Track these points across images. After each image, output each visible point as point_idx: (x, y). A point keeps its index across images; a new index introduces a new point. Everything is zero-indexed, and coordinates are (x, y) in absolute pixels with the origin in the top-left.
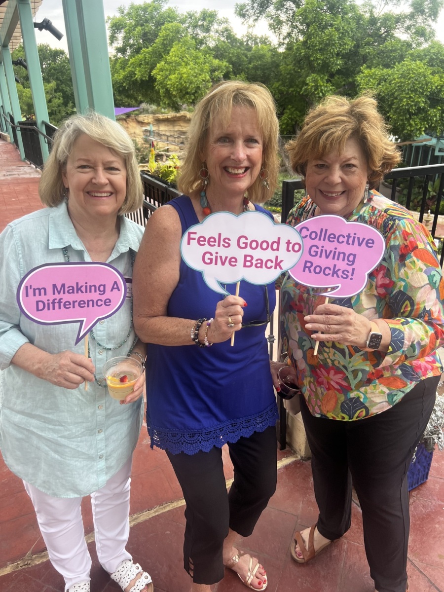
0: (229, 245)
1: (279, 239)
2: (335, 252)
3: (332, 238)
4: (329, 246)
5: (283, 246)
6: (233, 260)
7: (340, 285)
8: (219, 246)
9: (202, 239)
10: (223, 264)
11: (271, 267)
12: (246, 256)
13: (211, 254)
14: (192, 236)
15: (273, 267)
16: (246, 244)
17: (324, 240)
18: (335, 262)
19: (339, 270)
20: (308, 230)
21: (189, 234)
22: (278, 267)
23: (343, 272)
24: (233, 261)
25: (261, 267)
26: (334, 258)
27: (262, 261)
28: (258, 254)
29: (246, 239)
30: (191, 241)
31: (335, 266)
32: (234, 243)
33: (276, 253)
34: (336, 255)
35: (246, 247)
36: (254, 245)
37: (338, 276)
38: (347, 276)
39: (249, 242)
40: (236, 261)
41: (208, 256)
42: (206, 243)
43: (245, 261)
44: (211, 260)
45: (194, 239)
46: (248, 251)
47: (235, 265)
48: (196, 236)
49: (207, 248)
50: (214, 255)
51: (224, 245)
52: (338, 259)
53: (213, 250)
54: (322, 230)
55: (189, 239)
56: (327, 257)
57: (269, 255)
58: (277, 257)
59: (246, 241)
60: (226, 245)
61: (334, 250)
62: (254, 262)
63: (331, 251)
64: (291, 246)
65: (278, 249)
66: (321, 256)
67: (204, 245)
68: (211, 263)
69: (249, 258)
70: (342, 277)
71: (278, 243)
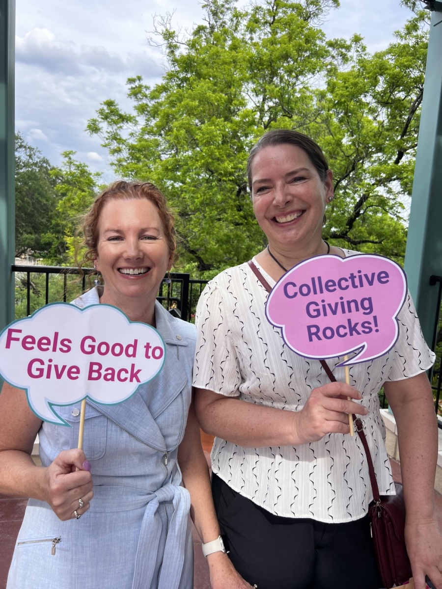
0: (69, 349)
1: (136, 341)
2: (342, 303)
3: (330, 286)
4: (332, 298)
5: (141, 350)
6: (74, 370)
7: (365, 343)
8: (54, 350)
9: (29, 340)
10: (59, 376)
11: (126, 379)
12: (92, 364)
13: (42, 363)
14: (14, 335)
15: (129, 379)
16: (93, 347)
17: (322, 292)
18: (348, 315)
19: (356, 324)
20: (294, 285)
21: (10, 331)
22: (134, 379)
23: (363, 325)
24: (73, 372)
25: (112, 379)
26: (344, 312)
27: (113, 370)
28: (109, 361)
29: (94, 340)
30: (12, 342)
31: (349, 321)
32: (75, 346)
33: (132, 360)
34: (346, 306)
35: (92, 352)
36: (103, 349)
37: (358, 333)
38: (371, 330)
39: (96, 344)
40: (78, 372)
41: (37, 365)
42: (35, 346)
43: (91, 371)
44: (41, 371)
45: (17, 339)
46: (96, 357)
47: (77, 378)
48: (21, 336)
49: (36, 353)
50: (47, 363)
51: (61, 350)
52: (350, 311)
53: (45, 356)
54: (313, 279)
55: (10, 339)
56: (334, 312)
57: (123, 362)
58: (133, 366)
59: (93, 344)
60: (65, 349)
61: (339, 301)
62: (103, 372)
63: (337, 304)
64: (150, 350)
65: (134, 355)
66: (325, 314)
67: (32, 348)
68: (41, 375)
69: (96, 367)
70: (364, 332)
71: (135, 347)
